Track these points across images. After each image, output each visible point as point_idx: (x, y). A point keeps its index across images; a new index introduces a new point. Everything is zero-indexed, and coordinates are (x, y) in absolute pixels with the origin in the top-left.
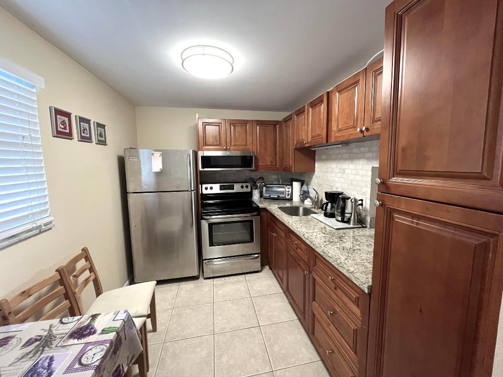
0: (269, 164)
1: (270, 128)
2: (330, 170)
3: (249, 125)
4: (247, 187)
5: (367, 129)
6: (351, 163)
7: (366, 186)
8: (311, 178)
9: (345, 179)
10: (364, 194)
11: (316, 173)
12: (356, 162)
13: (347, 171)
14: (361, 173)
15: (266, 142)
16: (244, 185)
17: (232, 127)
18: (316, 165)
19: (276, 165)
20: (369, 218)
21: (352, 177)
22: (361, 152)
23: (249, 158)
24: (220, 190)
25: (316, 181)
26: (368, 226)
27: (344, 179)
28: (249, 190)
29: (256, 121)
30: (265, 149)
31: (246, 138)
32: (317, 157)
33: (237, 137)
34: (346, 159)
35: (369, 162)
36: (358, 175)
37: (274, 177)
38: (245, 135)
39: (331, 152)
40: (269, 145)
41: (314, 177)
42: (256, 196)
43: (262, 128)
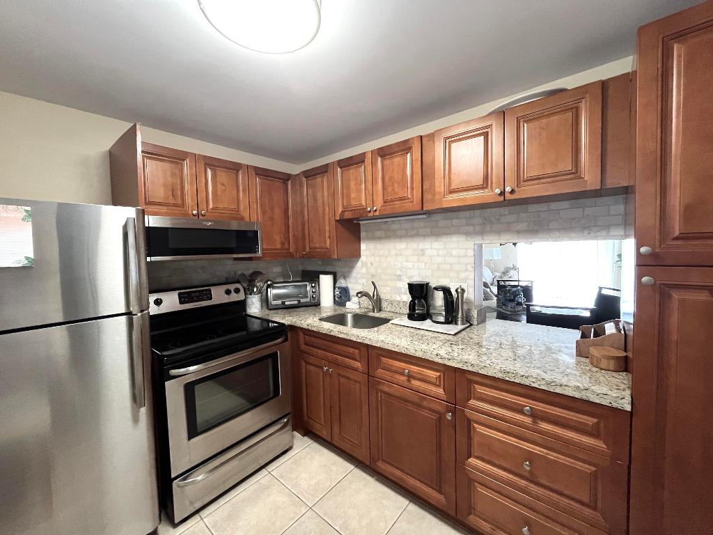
0: (279, 246)
1: (278, 183)
2: (393, 252)
3: (243, 173)
4: (237, 291)
5: (512, 192)
6: (437, 241)
7: (467, 270)
8: (352, 267)
9: (426, 264)
10: (465, 280)
11: (363, 258)
12: (444, 239)
13: (428, 253)
14: (454, 252)
15: (272, 209)
16: (232, 287)
17: (209, 172)
18: (363, 246)
19: (289, 249)
20: (476, 312)
21: (439, 260)
22: (453, 226)
23: (250, 235)
24: (181, 303)
25: (364, 270)
26: (475, 323)
27: (424, 264)
28: (241, 296)
29: (256, 168)
30: (272, 219)
31: (238, 196)
32: (363, 234)
33: (219, 193)
34: (425, 236)
35: (468, 238)
36: (451, 255)
37: (277, 270)
38: (235, 192)
39: (395, 226)
40: (278, 213)
41: (359, 264)
42: (254, 307)
43: (266, 181)
